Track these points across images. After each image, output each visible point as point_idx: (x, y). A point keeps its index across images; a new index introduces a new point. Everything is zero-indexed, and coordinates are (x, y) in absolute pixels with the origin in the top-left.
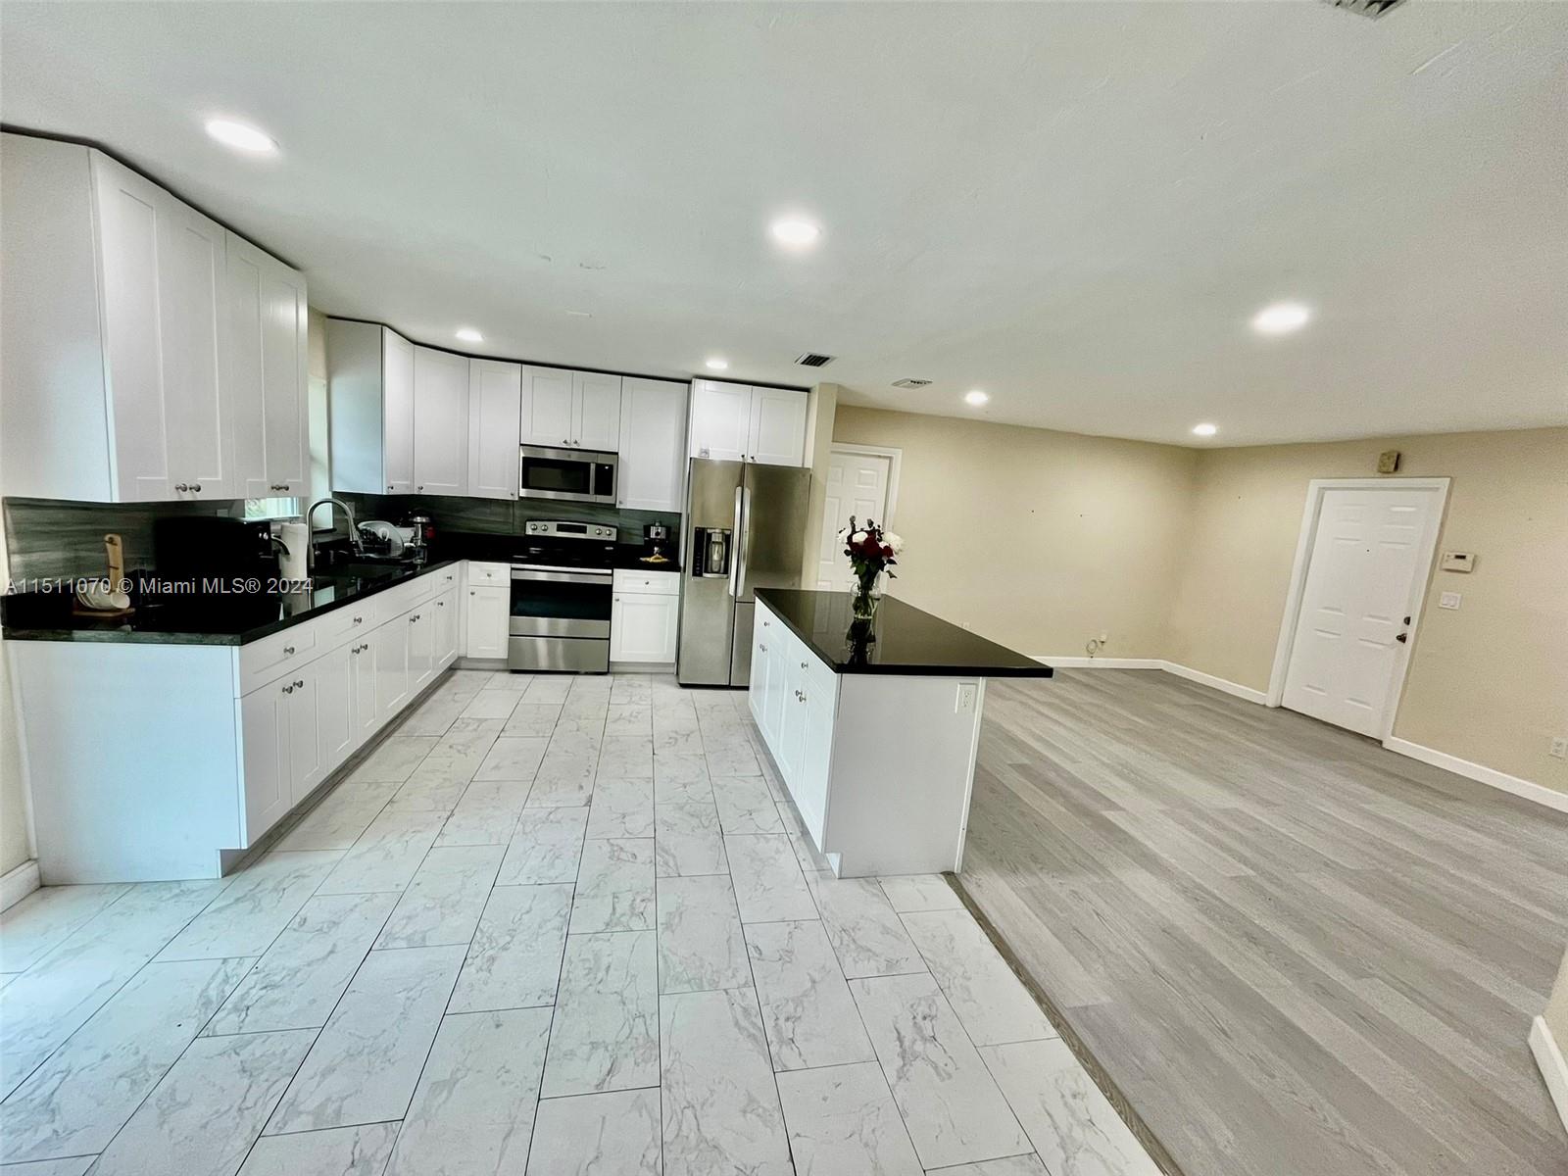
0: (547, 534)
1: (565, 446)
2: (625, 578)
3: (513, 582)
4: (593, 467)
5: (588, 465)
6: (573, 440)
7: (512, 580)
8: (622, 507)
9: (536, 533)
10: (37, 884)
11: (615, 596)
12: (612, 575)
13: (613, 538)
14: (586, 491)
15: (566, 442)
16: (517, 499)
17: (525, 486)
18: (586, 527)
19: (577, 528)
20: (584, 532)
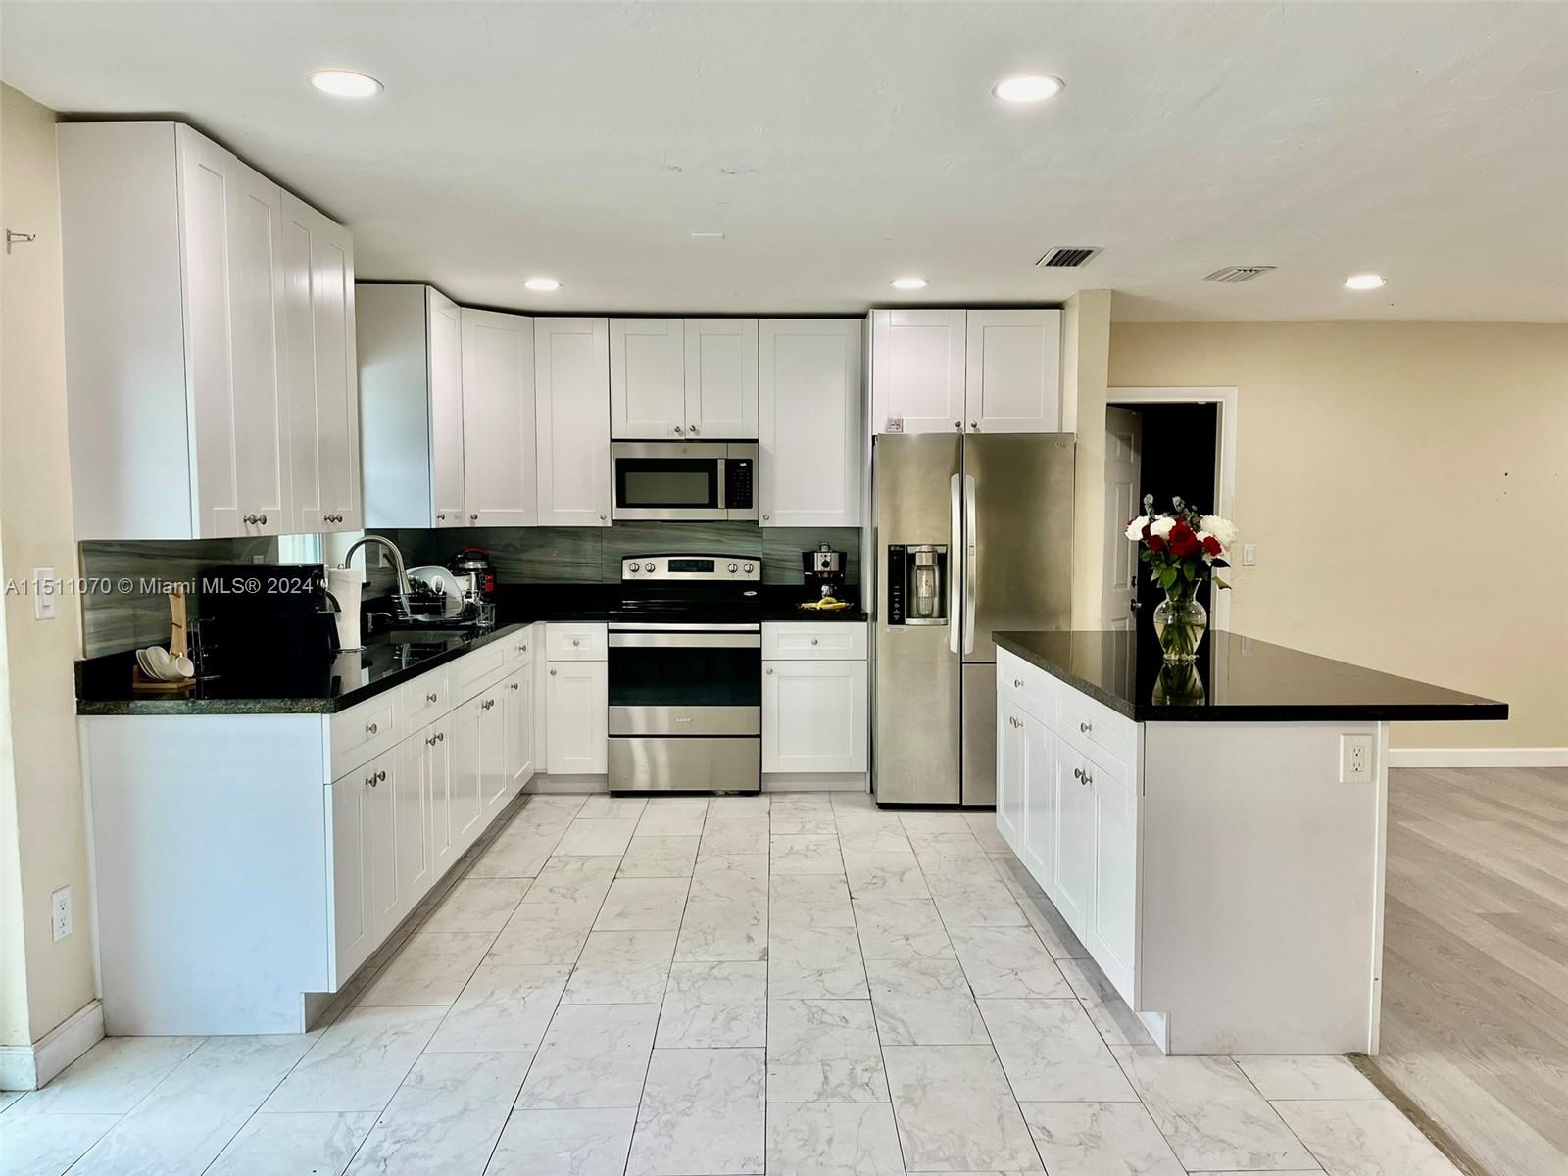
0: (655, 577)
1: (677, 436)
2: (780, 635)
4: (722, 465)
5: (717, 461)
6: (689, 427)
7: (608, 649)
8: (768, 525)
9: (638, 577)
11: (765, 666)
12: (760, 631)
14: (712, 503)
15: (678, 430)
16: (609, 525)
17: (622, 502)
18: (713, 561)
19: (700, 565)
20: (712, 570)
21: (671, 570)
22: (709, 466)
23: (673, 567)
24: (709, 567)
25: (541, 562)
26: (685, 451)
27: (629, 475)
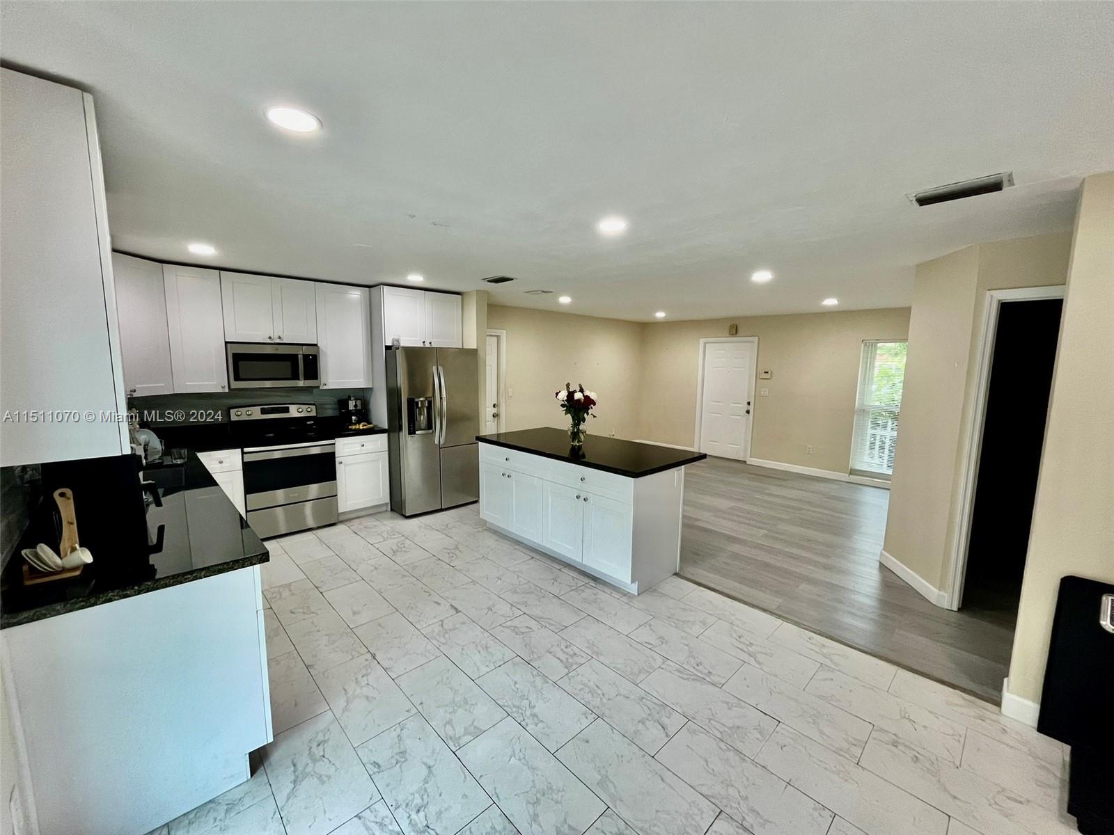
0: (252, 418)
1: (269, 341)
2: (344, 444)
3: (244, 464)
4: (300, 357)
5: (297, 355)
6: (276, 336)
8: (325, 388)
9: (241, 418)
11: (337, 460)
12: (334, 443)
13: (313, 414)
14: (296, 377)
15: (270, 338)
16: (227, 391)
17: (237, 378)
18: (287, 407)
19: (280, 410)
20: (288, 412)
21: (263, 413)
22: (293, 358)
23: (264, 411)
24: (287, 410)
26: (277, 349)
27: (240, 363)
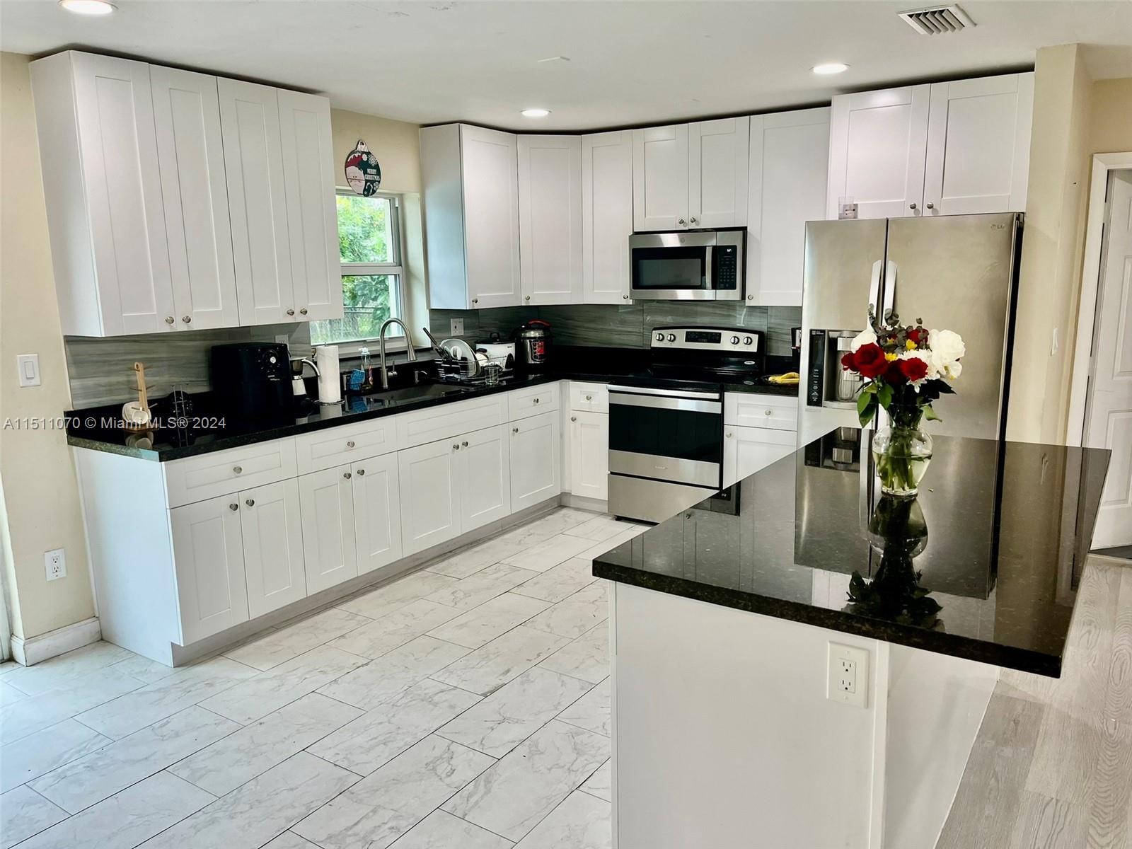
1: (681, 227)
2: (738, 405)
3: (612, 407)
4: (710, 251)
5: (706, 248)
6: (691, 218)
7: (610, 404)
8: (755, 303)
9: (665, 344)
10: (97, 637)
11: (727, 430)
12: (721, 400)
13: (753, 348)
14: (704, 285)
15: (682, 222)
16: (631, 303)
17: (638, 285)
18: (720, 334)
19: (709, 336)
20: (718, 341)
21: (687, 340)
22: (699, 252)
23: (690, 338)
25: (602, 330)
27: (641, 262)
